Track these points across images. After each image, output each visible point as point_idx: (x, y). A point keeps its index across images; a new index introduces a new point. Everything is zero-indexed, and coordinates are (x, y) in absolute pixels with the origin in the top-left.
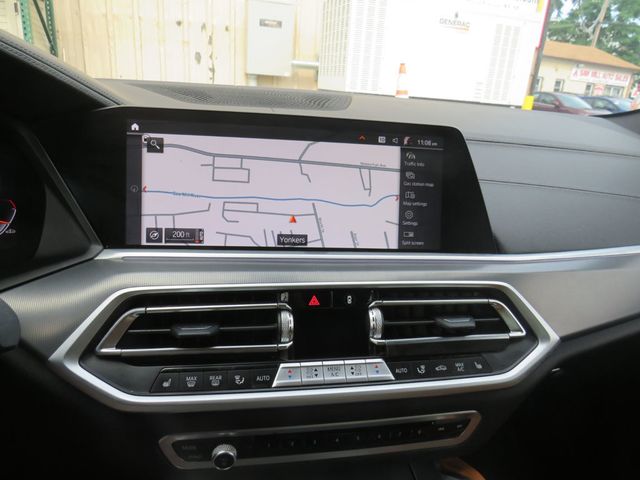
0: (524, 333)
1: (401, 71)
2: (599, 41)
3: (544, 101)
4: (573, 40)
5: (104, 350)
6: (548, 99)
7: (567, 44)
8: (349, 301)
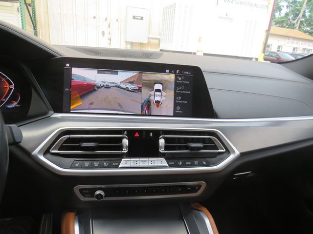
0: (225, 150)
1: (199, 41)
2: (300, 27)
3: (272, 56)
4: (287, 26)
5: (53, 151)
6: (274, 55)
7: (284, 28)
8: (151, 135)
